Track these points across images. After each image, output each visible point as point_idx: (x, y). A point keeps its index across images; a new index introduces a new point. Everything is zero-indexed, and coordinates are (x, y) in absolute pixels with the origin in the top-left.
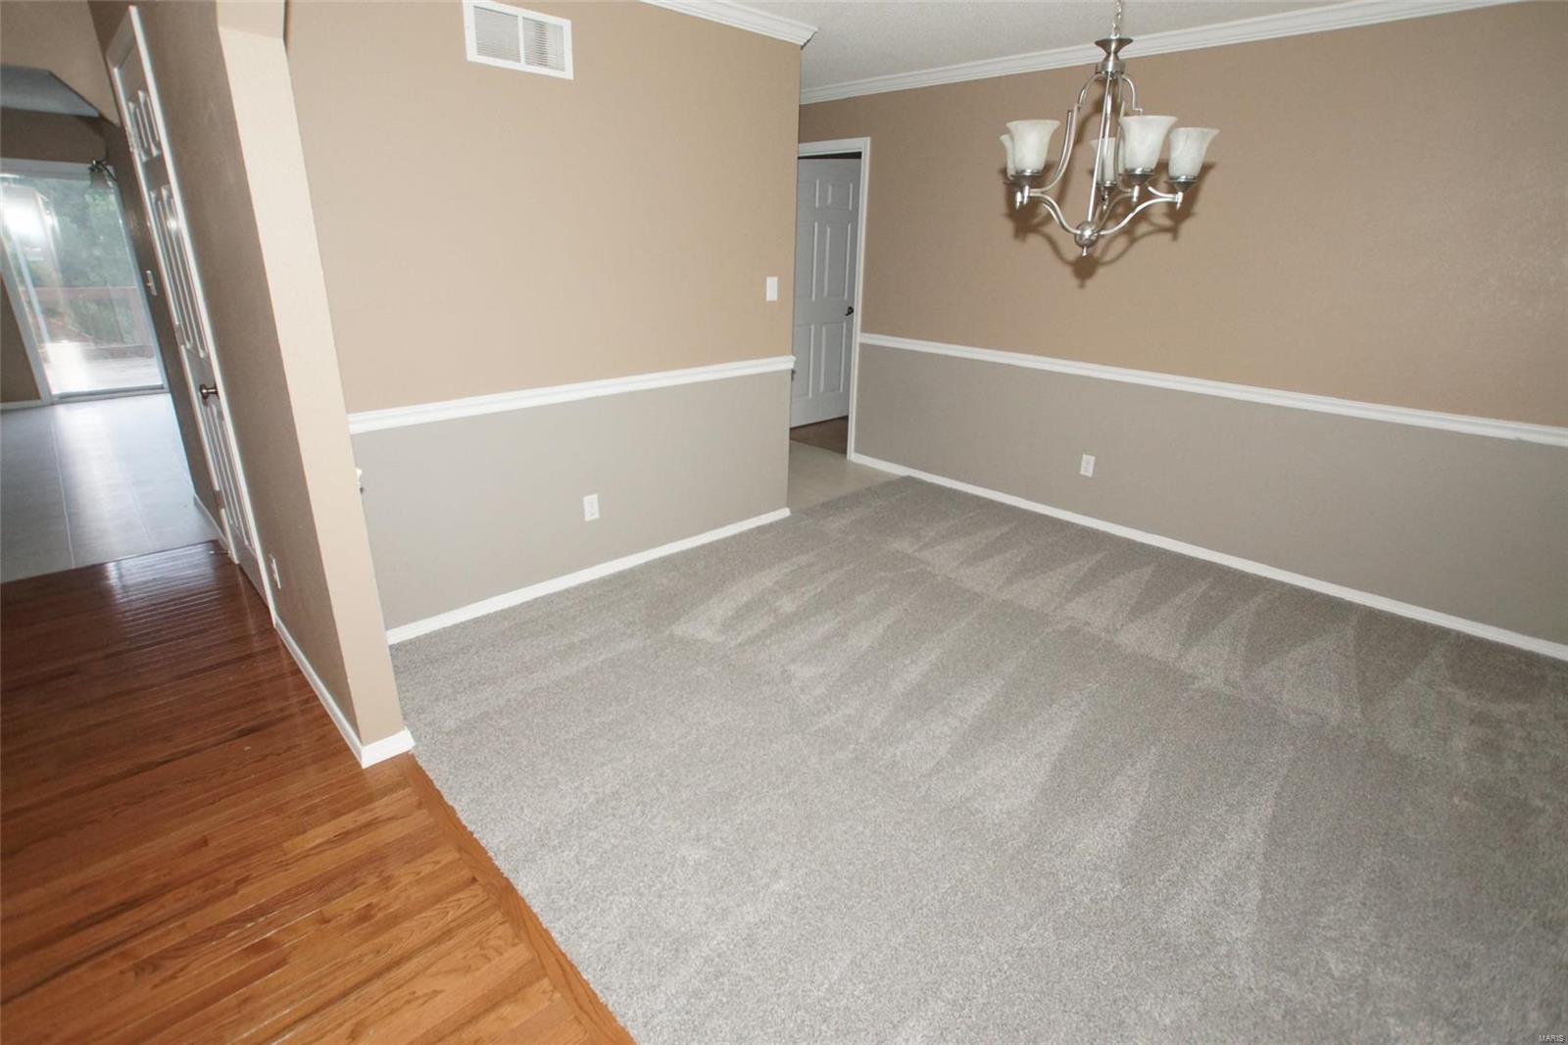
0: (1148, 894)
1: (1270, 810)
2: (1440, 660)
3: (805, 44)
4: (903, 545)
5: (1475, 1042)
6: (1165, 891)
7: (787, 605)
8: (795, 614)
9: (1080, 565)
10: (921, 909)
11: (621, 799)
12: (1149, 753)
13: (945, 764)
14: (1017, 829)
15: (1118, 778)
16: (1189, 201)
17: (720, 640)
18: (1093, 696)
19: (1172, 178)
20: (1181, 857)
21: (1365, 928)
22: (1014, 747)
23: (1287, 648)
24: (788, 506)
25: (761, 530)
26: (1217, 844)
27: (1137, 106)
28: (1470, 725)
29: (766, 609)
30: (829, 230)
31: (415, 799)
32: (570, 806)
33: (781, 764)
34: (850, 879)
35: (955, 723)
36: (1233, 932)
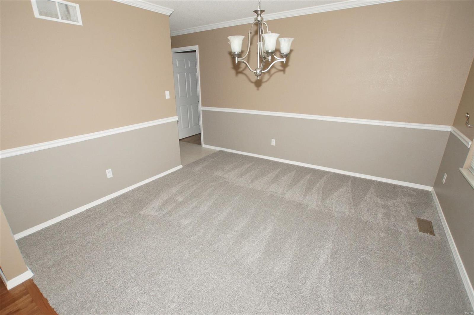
0: (297, 284)
1: (331, 247)
2: (373, 190)
3: (170, 15)
4: (219, 173)
5: (392, 314)
6: (302, 282)
7: (180, 199)
8: (182, 202)
9: (273, 174)
10: (223, 305)
11: (116, 282)
12: (295, 234)
13: (231, 248)
14: (255, 268)
15: (287, 244)
16: (287, 60)
17: (156, 214)
18: (278, 217)
19: (282, 54)
20: (306, 268)
21: (360, 282)
22: (254, 239)
23: (333, 193)
24: (181, 164)
25: (173, 173)
26: (317, 261)
27: (269, 31)
28: (382, 209)
29: (173, 201)
30: (190, 75)
31: (30, 299)
32: (96, 289)
33: (176, 258)
34: (199, 299)
35: (234, 233)
36: (322, 292)
